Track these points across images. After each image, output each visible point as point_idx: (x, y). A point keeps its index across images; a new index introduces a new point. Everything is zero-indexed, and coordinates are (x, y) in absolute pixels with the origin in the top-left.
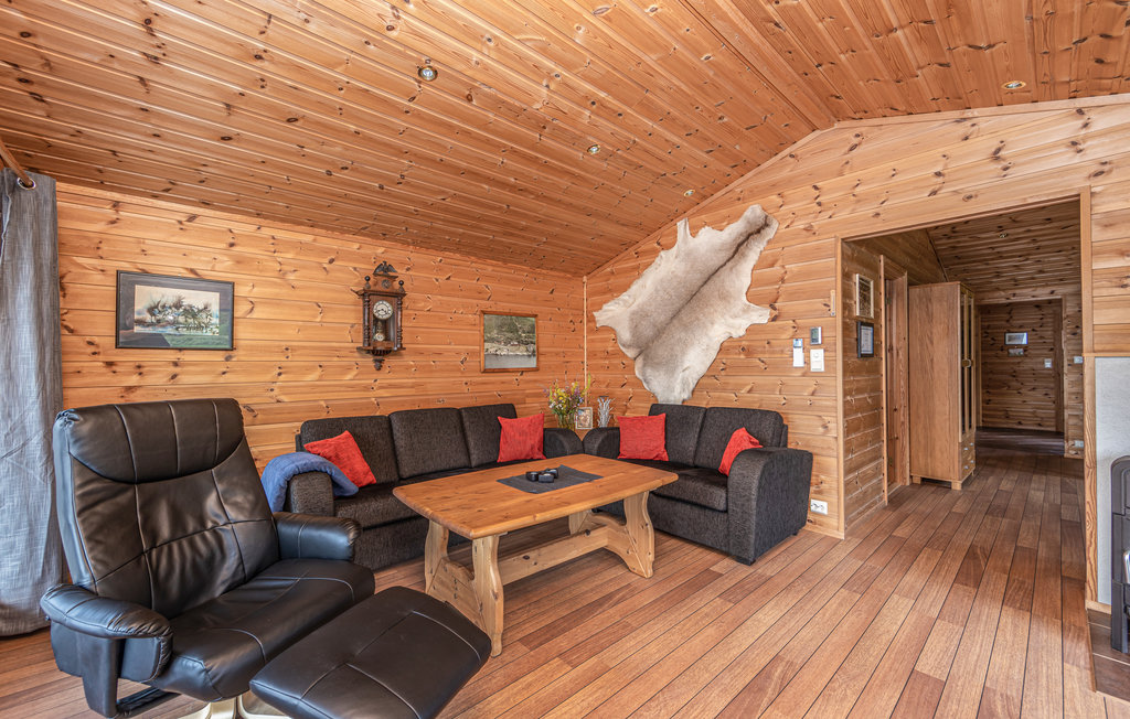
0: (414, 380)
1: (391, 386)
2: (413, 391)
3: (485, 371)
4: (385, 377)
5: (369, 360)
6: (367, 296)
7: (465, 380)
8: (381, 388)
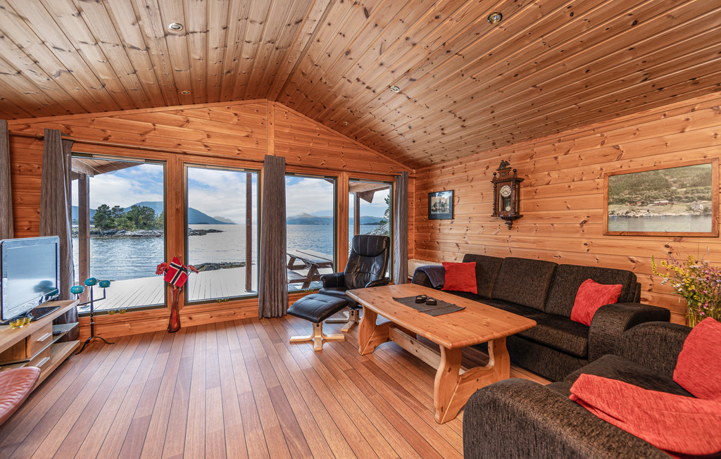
0: (535, 238)
1: (518, 241)
2: (534, 246)
3: (608, 234)
4: (514, 234)
5: (503, 223)
6: (497, 183)
7: (585, 241)
8: (512, 241)
